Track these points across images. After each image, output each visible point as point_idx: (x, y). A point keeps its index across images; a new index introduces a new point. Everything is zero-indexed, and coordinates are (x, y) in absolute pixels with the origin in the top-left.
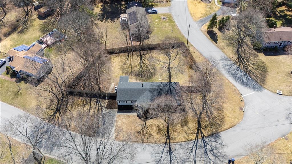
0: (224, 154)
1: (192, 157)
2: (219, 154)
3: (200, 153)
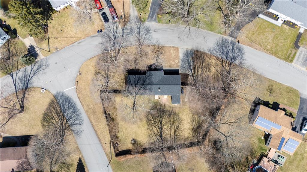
0: (103, 38)
1: (125, 35)
2: (106, 38)
3: (119, 38)
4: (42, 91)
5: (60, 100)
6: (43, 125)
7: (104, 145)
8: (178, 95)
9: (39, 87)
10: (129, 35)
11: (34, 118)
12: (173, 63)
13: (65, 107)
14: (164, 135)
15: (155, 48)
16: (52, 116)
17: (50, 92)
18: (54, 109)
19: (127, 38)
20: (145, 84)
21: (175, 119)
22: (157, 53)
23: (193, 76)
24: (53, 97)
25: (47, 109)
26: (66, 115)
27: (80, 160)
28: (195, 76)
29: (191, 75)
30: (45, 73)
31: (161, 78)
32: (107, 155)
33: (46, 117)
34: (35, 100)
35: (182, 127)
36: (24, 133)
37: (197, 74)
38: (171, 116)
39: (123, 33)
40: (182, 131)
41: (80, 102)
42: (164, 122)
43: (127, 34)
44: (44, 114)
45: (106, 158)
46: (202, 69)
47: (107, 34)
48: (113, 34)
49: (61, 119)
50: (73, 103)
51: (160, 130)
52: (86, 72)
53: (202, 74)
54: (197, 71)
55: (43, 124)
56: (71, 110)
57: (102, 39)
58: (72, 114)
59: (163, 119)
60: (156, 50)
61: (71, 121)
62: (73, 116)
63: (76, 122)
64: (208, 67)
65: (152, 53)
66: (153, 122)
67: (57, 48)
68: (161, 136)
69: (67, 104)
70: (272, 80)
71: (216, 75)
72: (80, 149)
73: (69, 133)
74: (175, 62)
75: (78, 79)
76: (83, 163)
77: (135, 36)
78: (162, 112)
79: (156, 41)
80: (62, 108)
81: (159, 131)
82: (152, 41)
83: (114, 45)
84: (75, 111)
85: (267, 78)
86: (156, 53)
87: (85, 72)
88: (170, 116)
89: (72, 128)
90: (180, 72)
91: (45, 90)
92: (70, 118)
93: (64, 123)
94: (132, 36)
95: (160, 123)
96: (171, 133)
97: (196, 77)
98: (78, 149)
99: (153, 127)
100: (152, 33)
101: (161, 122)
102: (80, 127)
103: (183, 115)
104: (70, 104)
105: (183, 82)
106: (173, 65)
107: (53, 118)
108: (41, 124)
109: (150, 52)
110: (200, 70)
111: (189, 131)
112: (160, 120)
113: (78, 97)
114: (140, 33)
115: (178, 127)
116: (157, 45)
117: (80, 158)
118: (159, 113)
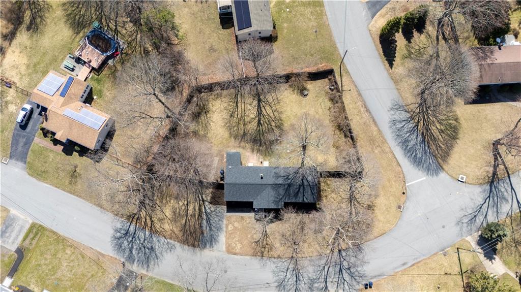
0: (362, 273)
1: (323, 277)
2: (356, 273)
3: (333, 272)
4: (465, 177)
5: (431, 162)
6: (456, 120)
7: (352, 87)
8: (230, 167)
9: (470, 184)
10: (315, 277)
11: (473, 131)
12: (236, 224)
13: (421, 149)
14: (255, 103)
15: (268, 252)
16: (443, 135)
17: (450, 175)
18: (440, 147)
19: (319, 272)
20: (286, 186)
21: (235, 128)
22: (265, 243)
23: (203, 201)
24: (444, 167)
25: (452, 146)
26: (420, 137)
27: (391, 65)
28: (200, 200)
29: (207, 203)
30: (462, 209)
31: (258, 196)
32: (347, 72)
33: (454, 134)
34: (475, 163)
35: (226, 115)
36: (488, 107)
37: (196, 203)
38: (242, 132)
39: (326, 282)
40: (225, 109)
41: (396, 159)
42: (254, 124)
43: (319, 279)
44: (458, 138)
45: (348, 67)
46: (187, 213)
47: (355, 279)
48: (344, 280)
49: (427, 129)
50: (409, 157)
51: (261, 111)
52: (389, 209)
53: (187, 204)
54: (195, 209)
55: (457, 122)
56: (411, 144)
57: (365, 271)
58: (410, 139)
59: (255, 128)
60: (267, 249)
61: (410, 126)
62: (408, 134)
63: (402, 125)
64: (176, 216)
65: (274, 243)
66: (273, 124)
67: (445, 255)
68: (259, 101)
69: (419, 155)
70: (70, 193)
71: (164, 202)
72: (392, 81)
73: (412, 107)
74: (233, 225)
75: (403, 198)
76: (386, 60)
77: (305, 275)
78: (257, 140)
79: (266, 266)
80: (427, 148)
81: (263, 109)
82: (273, 266)
83: (342, 260)
84: (404, 143)
85: (77, 196)
86: (267, 244)
87: (391, 211)
88: (244, 132)
89: (408, 115)
90: (225, 208)
91: (460, 179)
92: (411, 131)
93: (422, 124)
94: (310, 275)
95: (262, 122)
96: (243, 105)
97: (198, 199)
98: (396, 81)
99: (272, 115)
100: (273, 281)
101: (259, 123)
102: (394, 116)
103: (222, 134)
104: (414, 154)
105: (220, 191)
106: (236, 221)
107: (441, 131)
108: (461, 122)
109: (277, 245)
110: (190, 212)
111: (214, 109)
112: (261, 126)
113: (401, 167)
114: (296, 281)
115: (231, 116)
116: (265, 258)
117: (391, 68)
118: (262, 138)
